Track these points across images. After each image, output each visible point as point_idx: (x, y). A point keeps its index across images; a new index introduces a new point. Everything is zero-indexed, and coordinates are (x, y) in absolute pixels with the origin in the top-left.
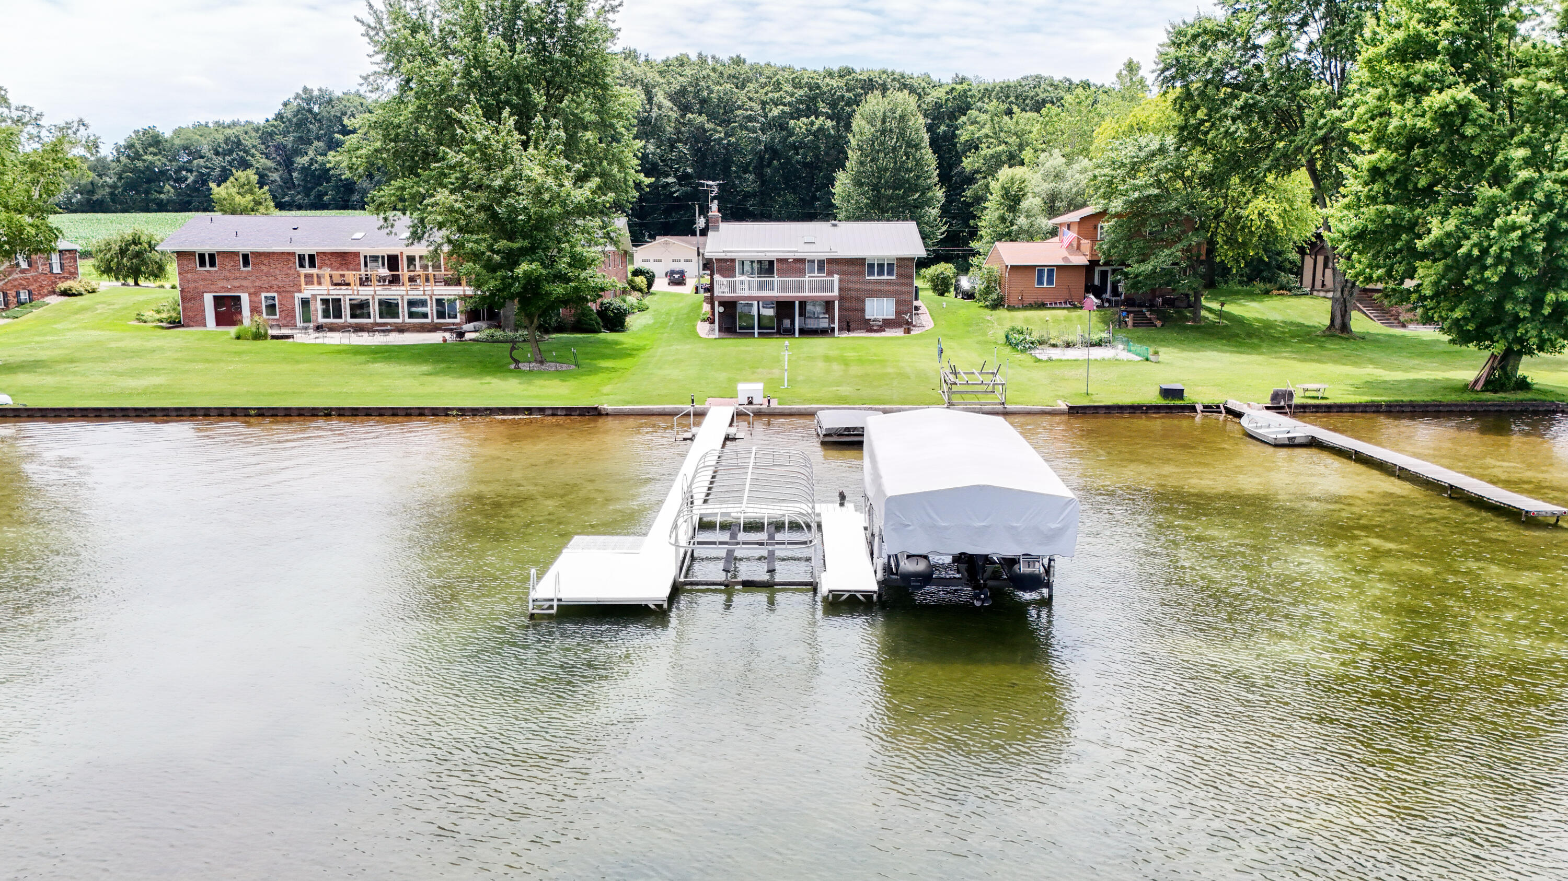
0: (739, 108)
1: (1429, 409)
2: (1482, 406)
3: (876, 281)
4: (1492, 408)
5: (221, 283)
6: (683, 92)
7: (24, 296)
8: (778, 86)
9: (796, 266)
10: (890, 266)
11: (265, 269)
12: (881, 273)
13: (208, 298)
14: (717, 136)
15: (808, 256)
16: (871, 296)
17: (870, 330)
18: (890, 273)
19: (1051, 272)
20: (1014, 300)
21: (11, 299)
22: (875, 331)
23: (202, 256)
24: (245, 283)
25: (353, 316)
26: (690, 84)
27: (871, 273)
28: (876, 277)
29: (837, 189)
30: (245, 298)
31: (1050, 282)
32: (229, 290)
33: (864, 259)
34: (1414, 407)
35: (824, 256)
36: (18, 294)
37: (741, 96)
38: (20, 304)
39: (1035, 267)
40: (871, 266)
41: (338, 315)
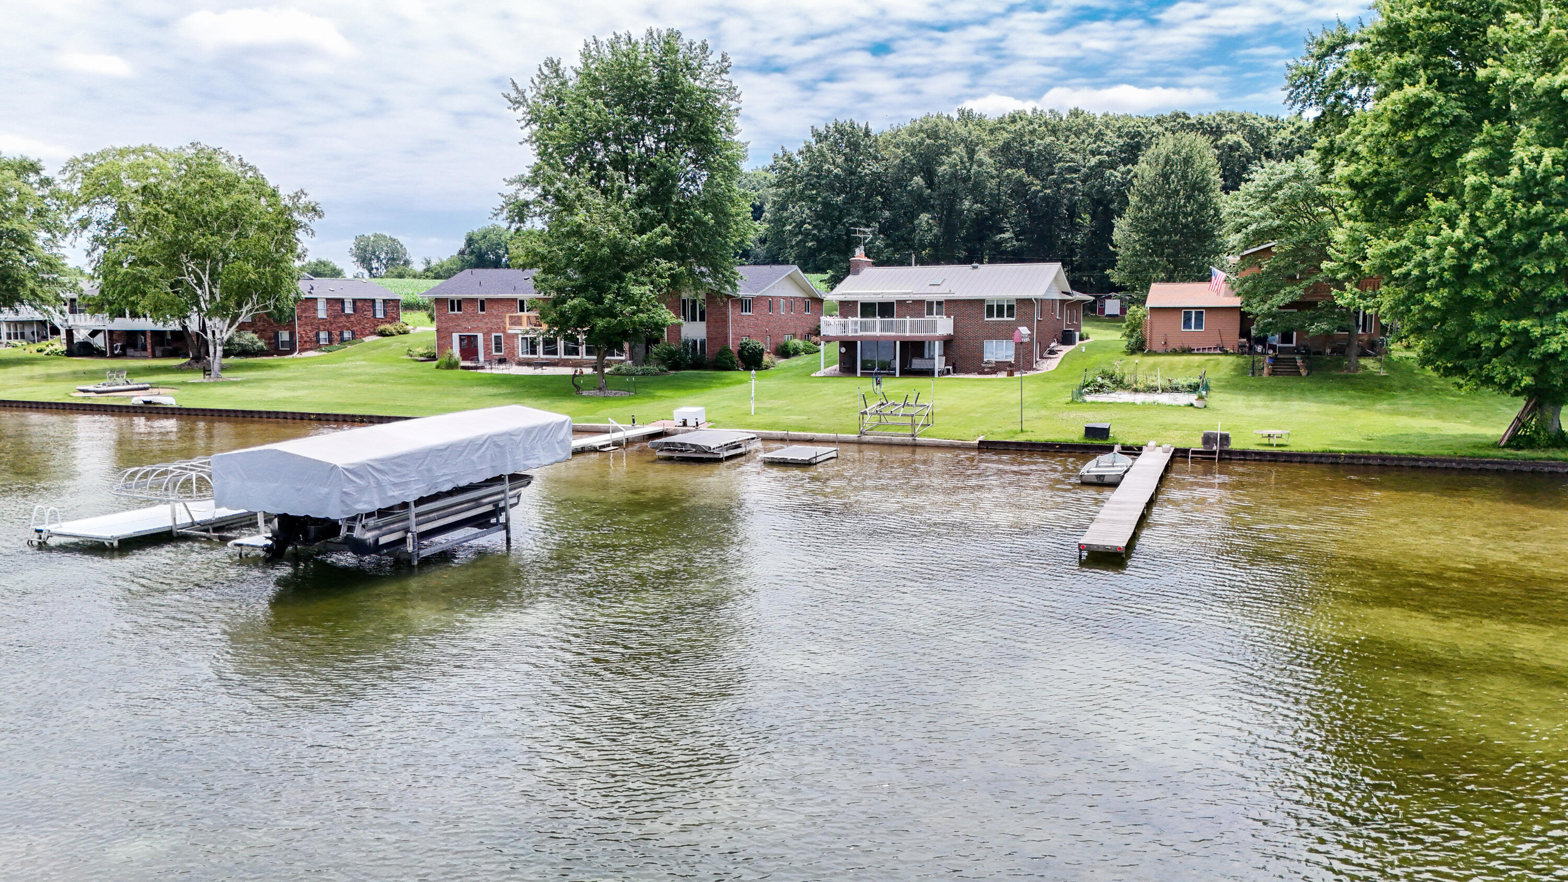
0: (1060, 160)
1: (1404, 463)
2: (1476, 463)
3: (995, 323)
4: (1488, 466)
5: (465, 325)
6: (1006, 147)
7: (347, 335)
8: (1099, 136)
9: (918, 307)
10: (1011, 308)
11: (495, 313)
12: (1000, 313)
13: (456, 337)
14: (1033, 188)
15: (928, 298)
16: (989, 338)
17: (982, 372)
18: (1011, 315)
19: (1199, 314)
20: (1157, 345)
21: (336, 337)
22: (987, 373)
23: (452, 302)
24: (481, 325)
25: (545, 353)
26: (1014, 139)
27: (990, 314)
28: (995, 319)
29: (1117, 235)
30: (480, 336)
31: (1199, 325)
32: (469, 331)
33: (983, 301)
34: (1384, 459)
35: (942, 298)
36: (342, 334)
37: (1064, 150)
38: (342, 340)
39: (1180, 309)
40: (990, 308)
41: (534, 352)
